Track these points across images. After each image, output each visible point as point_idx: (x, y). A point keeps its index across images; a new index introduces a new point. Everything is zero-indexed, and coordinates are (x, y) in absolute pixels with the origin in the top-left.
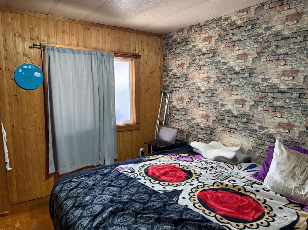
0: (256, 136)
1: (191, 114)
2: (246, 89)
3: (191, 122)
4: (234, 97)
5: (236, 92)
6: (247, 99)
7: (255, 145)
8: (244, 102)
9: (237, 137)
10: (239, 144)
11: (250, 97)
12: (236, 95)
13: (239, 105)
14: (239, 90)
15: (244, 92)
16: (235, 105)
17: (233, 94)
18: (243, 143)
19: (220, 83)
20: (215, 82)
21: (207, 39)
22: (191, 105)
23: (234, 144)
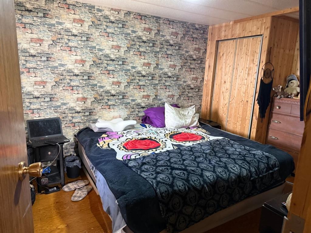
0: (130, 107)
1: (61, 99)
2: (120, 73)
3: (61, 108)
4: (111, 80)
5: (113, 76)
6: (122, 81)
7: (129, 113)
8: (119, 83)
9: (116, 111)
10: (118, 116)
11: (124, 80)
12: (113, 78)
13: (116, 86)
14: (115, 73)
15: (120, 76)
16: (112, 86)
17: (110, 77)
18: (120, 114)
19: (97, 67)
20: (91, 66)
21: (78, 21)
22: (60, 89)
23: (113, 117)
